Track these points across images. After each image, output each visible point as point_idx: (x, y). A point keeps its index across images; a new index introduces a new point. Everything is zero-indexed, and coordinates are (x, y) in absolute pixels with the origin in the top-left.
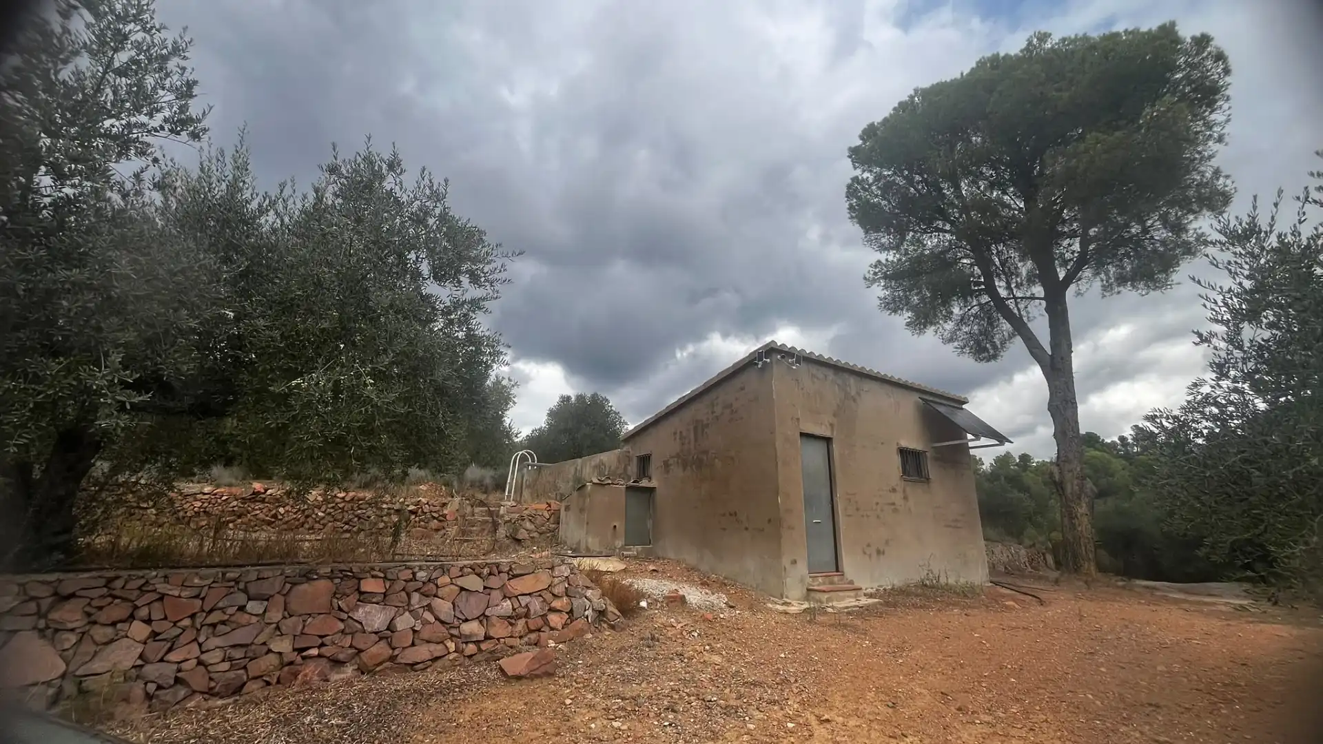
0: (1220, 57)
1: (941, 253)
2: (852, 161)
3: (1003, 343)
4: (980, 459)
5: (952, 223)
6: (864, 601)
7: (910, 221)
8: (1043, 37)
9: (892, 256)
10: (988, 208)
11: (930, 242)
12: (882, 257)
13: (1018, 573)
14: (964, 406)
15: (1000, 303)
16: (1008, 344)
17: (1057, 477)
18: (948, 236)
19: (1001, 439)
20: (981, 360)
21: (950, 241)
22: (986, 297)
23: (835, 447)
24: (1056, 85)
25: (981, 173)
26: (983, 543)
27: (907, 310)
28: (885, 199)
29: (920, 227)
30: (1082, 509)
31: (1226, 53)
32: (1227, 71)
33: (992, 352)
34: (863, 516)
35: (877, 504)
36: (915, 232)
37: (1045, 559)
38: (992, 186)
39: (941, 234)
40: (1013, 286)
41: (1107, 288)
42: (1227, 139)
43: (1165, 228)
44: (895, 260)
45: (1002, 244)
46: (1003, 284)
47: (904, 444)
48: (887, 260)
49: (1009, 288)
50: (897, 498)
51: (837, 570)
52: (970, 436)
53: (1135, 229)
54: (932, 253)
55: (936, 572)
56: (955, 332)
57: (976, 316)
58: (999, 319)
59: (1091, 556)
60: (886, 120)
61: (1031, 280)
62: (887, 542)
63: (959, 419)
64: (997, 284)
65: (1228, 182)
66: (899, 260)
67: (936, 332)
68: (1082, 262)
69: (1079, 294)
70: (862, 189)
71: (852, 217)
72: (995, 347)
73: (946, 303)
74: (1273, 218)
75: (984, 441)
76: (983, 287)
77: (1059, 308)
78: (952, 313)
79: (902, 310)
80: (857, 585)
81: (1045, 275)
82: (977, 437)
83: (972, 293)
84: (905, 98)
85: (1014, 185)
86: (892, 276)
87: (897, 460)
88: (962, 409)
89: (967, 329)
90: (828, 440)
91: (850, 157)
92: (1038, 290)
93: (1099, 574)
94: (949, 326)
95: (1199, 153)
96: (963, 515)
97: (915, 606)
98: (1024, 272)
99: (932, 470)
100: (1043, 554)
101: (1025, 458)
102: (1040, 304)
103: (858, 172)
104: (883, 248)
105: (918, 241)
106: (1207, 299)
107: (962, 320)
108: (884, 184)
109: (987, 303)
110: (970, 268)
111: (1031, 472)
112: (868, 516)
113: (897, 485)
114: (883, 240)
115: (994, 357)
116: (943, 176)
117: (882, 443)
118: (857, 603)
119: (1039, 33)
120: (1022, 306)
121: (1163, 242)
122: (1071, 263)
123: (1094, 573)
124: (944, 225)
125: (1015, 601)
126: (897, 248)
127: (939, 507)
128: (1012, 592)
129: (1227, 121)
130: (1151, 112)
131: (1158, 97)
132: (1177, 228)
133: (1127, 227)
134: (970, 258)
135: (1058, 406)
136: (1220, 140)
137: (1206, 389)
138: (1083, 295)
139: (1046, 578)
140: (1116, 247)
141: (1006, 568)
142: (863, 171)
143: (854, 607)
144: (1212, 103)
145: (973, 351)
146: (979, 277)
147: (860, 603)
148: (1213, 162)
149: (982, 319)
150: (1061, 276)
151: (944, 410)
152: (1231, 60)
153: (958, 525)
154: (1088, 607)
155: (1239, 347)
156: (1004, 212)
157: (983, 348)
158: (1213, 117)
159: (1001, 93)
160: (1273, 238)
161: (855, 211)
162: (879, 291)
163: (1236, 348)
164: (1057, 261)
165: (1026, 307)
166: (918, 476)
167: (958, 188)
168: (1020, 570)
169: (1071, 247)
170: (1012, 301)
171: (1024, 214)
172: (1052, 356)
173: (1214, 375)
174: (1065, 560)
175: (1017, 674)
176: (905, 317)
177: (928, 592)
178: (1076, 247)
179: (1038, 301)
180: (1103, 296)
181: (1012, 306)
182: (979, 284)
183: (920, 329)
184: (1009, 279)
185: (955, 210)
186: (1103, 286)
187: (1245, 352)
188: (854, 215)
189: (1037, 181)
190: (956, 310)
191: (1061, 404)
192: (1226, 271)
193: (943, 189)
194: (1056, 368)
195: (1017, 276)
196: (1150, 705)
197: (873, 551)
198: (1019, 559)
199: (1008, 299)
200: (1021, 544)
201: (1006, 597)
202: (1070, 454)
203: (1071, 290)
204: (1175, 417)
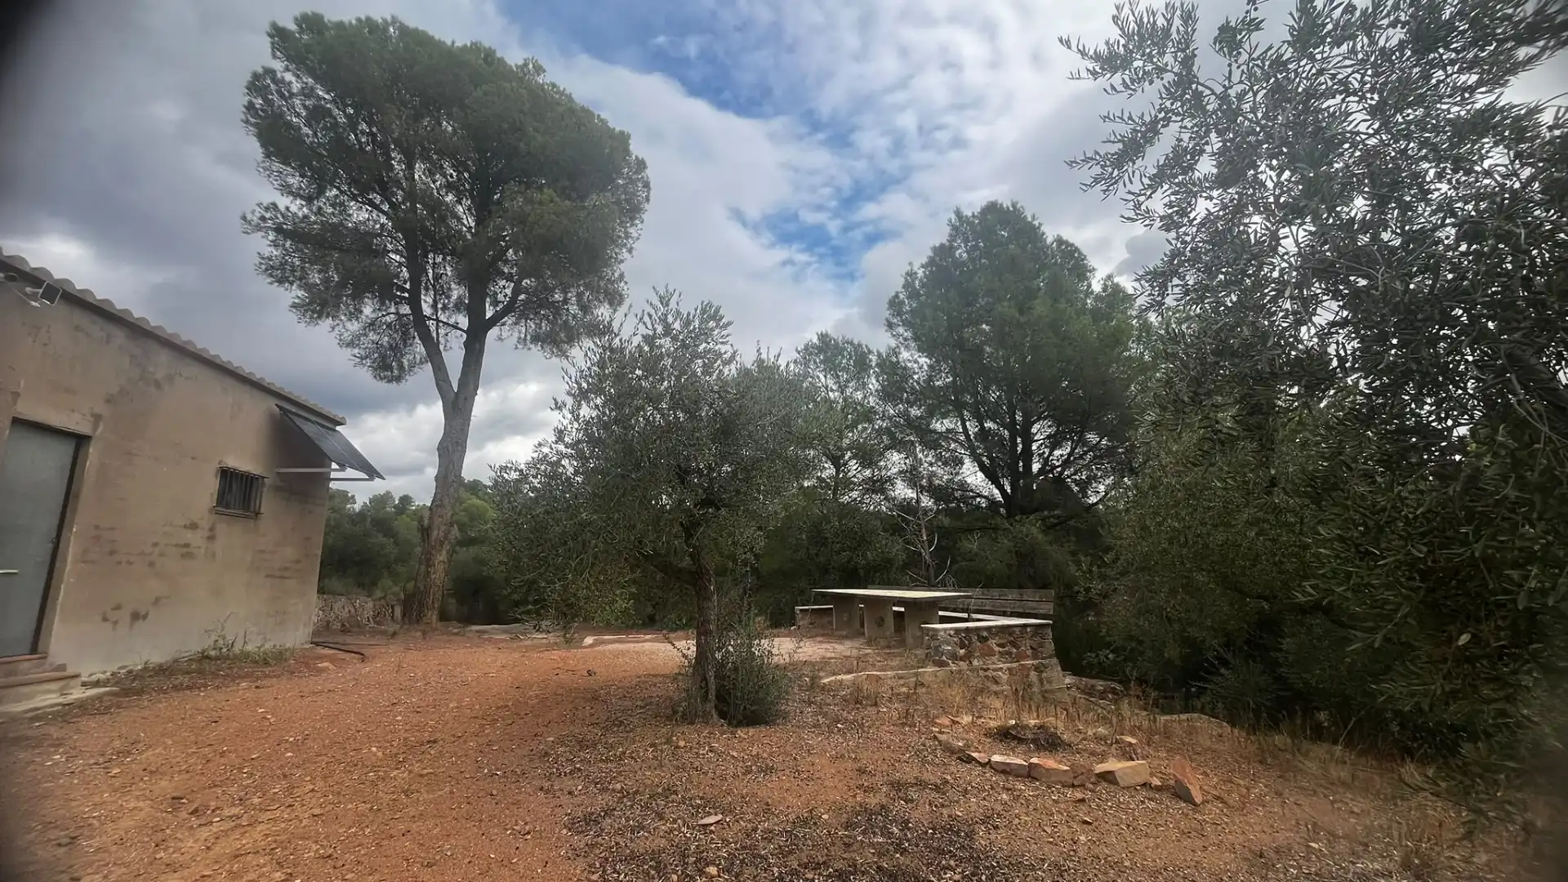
0: (647, 185)
1: (367, 233)
2: (273, 44)
3: (412, 366)
4: (353, 497)
5: (392, 205)
6: (77, 694)
7: (336, 174)
8: (539, 69)
9: (296, 207)
10: (436, 207)
11: (359, 214)
12: (283, 202)
13: (356, 629)
14: (338, 428)
15: (419, 319)
16: (416, 370)
17: (426, 522)
18: (383, 220)
19: (372, 473)
20: (381, 379)
21: (382, 225)
22: (407, 307)
23: (93, 451)
24: (535, 124)
25: (441, 167)
26: (315, 595)
27: (300, 287)
28: (310, 126)
29: (349, 188)
30: (442, 556)
31: (651, 186)
32: (648, 200)
33: (396, 372)
34: (120, 563)
35: (155, 545)
36: (342, 192)
37: (393, 612)
38: (450, 187)
39: (375, 212)
40: (440, 306)
41: (522, 341)
42: (634, 252)
43: (578, 305)
44: (300, 214)
45: (441, 256)
46: (430, 300)
47: (233, 462)
48: (287, 208)
49: (434, 306)
50: (196, 539)
51: (34, 650)
52: (334, 466)
53: (558, 297)
54: (356, 228)
55: (230, 638)
56: (358, 337)
57: (389, 326)
58: (414, 337)
59: (436, 606)
60: (340, 25)
61: (458, 307)
62: (157, 601)
63: (328, 445)
64: (423, 297)
65: (625, 288)
66: (306, 217)
67: (333, 328)
68: (508, 309)
69: (500, 339)
70: (277, 91)
71: (247, 122)
72: (401, 367)
73: (358, 296)
74: (621, 325)
75: (350, 473)
76: (406, 295)
77: (477, 346)
78: (361, 312)
79: (292, 283)
80: (70, 671)
81: (474, 310)
82: (342, 467)
83: (393, 298)
84: (377, 17)
85: (473, 198)
86: (290, 232)
87: (213, 484)
88: (335, 430)
89: (375, 337)
90: (80, 441)
91: (271, 36)
92: (463, 321)
93: (439, 624)
94: (354, 326)
95: (616, 254)
96: (298, 562)
97: (176, 688)
98: (455, 295)
99: (268, 503)
100: (393, 607)
101: (406, 500)
102: (461, 335)
103: (278, 65)
104: (287, 189)
105: (342, 204)
106: (566, 373)
107: (372, 325)
108: (315, 106)
109: (406, 315)
110: (398, 267)
111: (408, 516)
112: (129, 563)
113: (202, 519)
114: (291, 180)
115: (398, 379)
116: (397, 143)
117: (193, 458)
118: (60, 700)
119: (536, 61)
120: (442, 331)
121: (574, 317)
122: (501, 306)
123: (434, 621)
124: (382, 202)
125: (332, 662)
126: (309, 200)
127: (262, 552)
128: (332, 651)
129: (638, 239)
130: (594, 199)
131: (603, 189)
132: (585, 308)
133: (552, 290)
134: (402, 256)
135: (447, 447)
136: (630, 251)
137: (546, 450)
138: (502, 341)
139: (383, 633)
140: (541, 306)
141: (343, 625)
142: (287, 69)
143: (52, 706)
144: (632, 219)
145: (375, 365)
146: (405, 282)
147: (70, 698)
148: (622, 266)
149: (396, 331)
150: (489, 315)
151: (310, 429)
152: (652, 193)
153: (286, 574)
154: (414, 656)
155: (577, 420)
156: (453, 223)
157: (388, 365)
158: (631, 230)
159: (486, 94)
160: (617, 340)
161: (256, 115)
162: (263, 245)
163: (575, 420)
164: (488, 299)
165: (447, 335)
166: (243, 509)
167: (410, 167)
168: (359, 627)
169: (504, 289)
170: (435, 322)
171: (473, 235)
172: (457, 394)
173: (554, 439)
174: (413, 610)
175: (296, 746)
176: (294, 294)
177: (206, 665)
178: (508, 291)
179: (460, 332)
180: (516, 348)
181: (433, 328)
182: (403, 290)
183: (311, 318)
184: (438, 297)
185: (400, 192)
186: (520, 338)
187: (579, 424)
188: (253, 120)
189: (493, 208)
190: (368, 310)
191: (452, 446)
192: (583, 354)
193: (393, 159)
194: (458, 406)
195: (448, 297)
196: (429, 742)
197: (125, 615)
198: (362, 614)
199: (429, 319)
200: (369, 597)
201: (322, 658)
202: (446, 501)
203: (493, 333)
204: (521, 471)
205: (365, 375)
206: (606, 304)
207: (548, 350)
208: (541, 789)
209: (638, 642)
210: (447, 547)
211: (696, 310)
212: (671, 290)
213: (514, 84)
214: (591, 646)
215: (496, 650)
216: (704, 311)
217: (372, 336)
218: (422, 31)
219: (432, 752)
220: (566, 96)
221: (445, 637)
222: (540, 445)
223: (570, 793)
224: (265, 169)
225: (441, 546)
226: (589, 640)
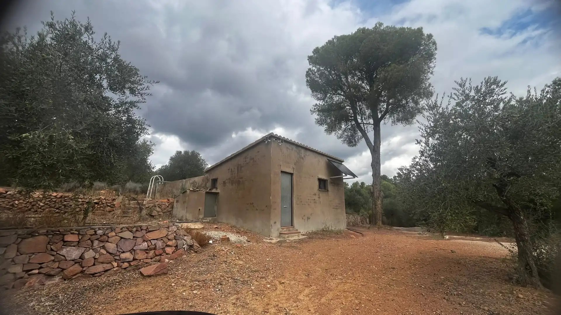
0: (434, 43)
1: (339, 103)
2: (309, 62)
3: (358, 140)
4: (348, 184)
5: (344, 92)
6: (301, 237)
7: (329, 89)
8: (381, 24)
9: (321, 103)
10: (357, 88)
11: (336, 98)
12: (318, 102)
14: (342, 163)
15: (358, 124)
16: (360, 141)
17: (372, 190)
18: (342, 97)
19: (354, 176)
20: (350, 146)
21: (343, 99)
22: (354, 122)
23: (294, 176)
24: (384, 44)
25: (356, 74)
26: (345, 214)
27: (326, 125)
28: (320, 79)
29: (332, 92)
30: (379, 202)
31: (437, 42)
32: (436, 49)
33: (354, 143)
34: (303, 204)
35: (309, 200)
36: (331, 94)
37: (366, 220)
38: (359, 79)
39: (340, 96)
40: (363, 119)
41: (394, 122)
42: (434, 73)
43: (413, 102)
45: (361, 102)
46: (360, 117)
47: (320, 177)
49: (362, 119)
50: (316, 198)
51: (292, 226)
52: (344, 175)
53: (404, 102)
54: (336, 103)
55: (328, 225)
56: (342, 135)
57: (350, 129)
58: (357, 131)
59: (380, 219)
60: (323, 47)
61: (369, 117)
62: (311, 215)
63: (341, 168)
64: (358, 117)
65: (433, 89)
66: (324, 104)
67: (335, 134)
68: (386, 112)
70: (312, 74)
72: (355, 141)
73: (340, 123)
74: (441, 102)
75: (348, 176)
76: (353, 118)
77: (378, 128)
78: (341, 127)
79: (324, 124)
80: (299, 231)
81: (374, 116)
82: (346, 175)
83: (349, 120)
84: (331, 39)
85: (367, 79)
86: (321, 110)
87: (317, 183)
90: (292, 174)
91: (308, 60)
92: (371, 121)
93: (383, 225)
94: (340, 132)
95: (425, 77)
96: (339, 204)
97: (319, 238)
98: (367, 113)
99: (330, 187)
100: (366, 218)
101: (363, 183)
103: (311, 67)
104: (318, 99)
105: (331, 97)
106: (420, 128)
107: (345, 130)
108: (320, 73)
109: (354, 124)
110: (349, 110)
111: (364, 189)
112: (305, 205)
113: (317, 192)
114: (319, 96)
115: (355, 145)
116: (342, 73)
117: (312, 176)
119: (379, 22)
120: (365, 127)
121: (412, 107)
122: (383, 112)
123: (381, 225)
124: (341, 92)
125: (354, 235)
126: (324, 99)
127: (331, 201)
128: (354, 232)
129: (434, 67)
130: (412, 59)
131: (415, 54)
132: (417, 103)
133: (402, 101)
134: (349, 106)
135: (374, 164)
136: (432, 73)
137: (417, 160)
138: (386, 124)
139: (365, 227)
140: (397, 108)
141: (353, 224)
142: (313, 66)
143: (297, 239)
144: (430, 60)
145: (348, 142)
146: (352, 114)
147: (300, 238)
148: (429, 81)
149: (352, 130)
150: (379, 116)
151: (335, 164)
152: (438, 46)
153: (337, 208)
154: (377, 236)
155: (428, 146)
156: (363, 90)
157: (351, 141)
158: (430, 65)
159: (365, 43)
160: (441, 109)
161: (309, 82)
162: (316, 116)
163: (427, 146)
164: (378, 111)
165: (367, 127)
166: (324, 189)
167: (347, 79)
168: (357, 224)
169: (383, 106)
170: (362, 124)
171: (369, 92)
172: (374, 146)
173: (420, 155)
174: (372, 220)
175: (352, 261)
176: (325, 127)
177: (325, 233)
178: (385, 106)
179: (371, 125)
180: (392, 125)
181: (362, 126)
182: (351, 117)
183: (330, 132)
184: (362, 116)
185: (345, 87)
186: (392, 121)
187: (429, 148)
188: (308, 84)
189: (374, 80)
190: (343, 126)
191: (376, 164)
192: (427, 119)
193: (342, 78)
194: (375, 150)
195: (365, 115)
196: (392, 268)
197: (306, 218)
198: (357, 220)
199: (361, 123)
200: (359, 215)
201: (352, 234)
202: (377, 182)
203: (382, 122)
204: (408, 169)
205: (346, 146)
206: (425, 98)
207: (404, 123)
208: (444, 298)
209: (473, 240)
210: (380, 199)
211: (482, 83)
212: (464, 79)
213: (373, 34)
214: (448, 239)
215: (406, 237)
216: (487, 82)
217: (346, 134)
218: (343, 35)
219: (394, 272)
220: (393, 28)
221: (386, 230)
222: (414, 158)
223: (460, 304)
224: (313, 95)
225: (379, 198)
226: (447, 237)
